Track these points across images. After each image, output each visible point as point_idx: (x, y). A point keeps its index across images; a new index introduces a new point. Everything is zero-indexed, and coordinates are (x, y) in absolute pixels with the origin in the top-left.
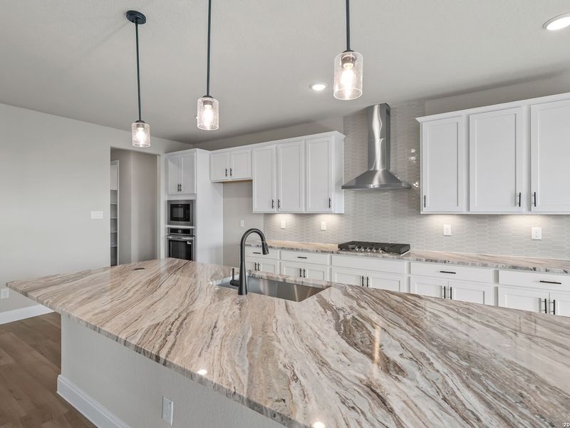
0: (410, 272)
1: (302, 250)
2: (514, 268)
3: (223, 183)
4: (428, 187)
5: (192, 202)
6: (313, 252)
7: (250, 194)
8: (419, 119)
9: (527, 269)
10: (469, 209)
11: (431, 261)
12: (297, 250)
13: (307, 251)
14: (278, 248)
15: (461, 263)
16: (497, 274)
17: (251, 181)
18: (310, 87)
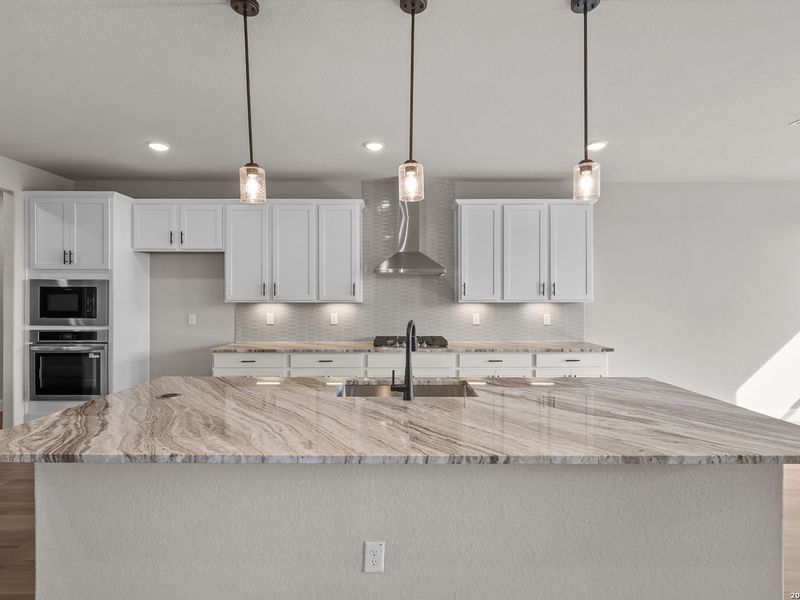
0: (458, 365)
1: (326, 351)
2: (548, 351)
3: (151, 253)
4: (467, 274)
5: (106, 283)
6: (343, 352)
7: (220, 273)
8: (458, 201)
9: (557, 351)
10: (503, 298)
11: (481, 351)
12: (318, 351)
13: (333, 352)
14: (286, 352)
15: (507, 351)
16: (535, 357)
17: (223, 253)
18: (364, 145)
